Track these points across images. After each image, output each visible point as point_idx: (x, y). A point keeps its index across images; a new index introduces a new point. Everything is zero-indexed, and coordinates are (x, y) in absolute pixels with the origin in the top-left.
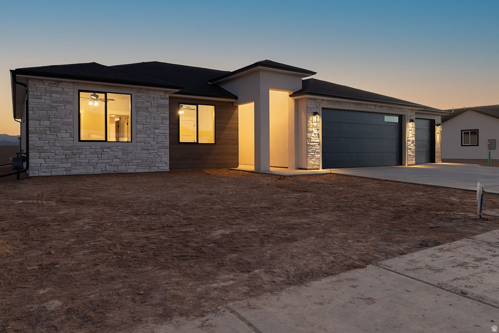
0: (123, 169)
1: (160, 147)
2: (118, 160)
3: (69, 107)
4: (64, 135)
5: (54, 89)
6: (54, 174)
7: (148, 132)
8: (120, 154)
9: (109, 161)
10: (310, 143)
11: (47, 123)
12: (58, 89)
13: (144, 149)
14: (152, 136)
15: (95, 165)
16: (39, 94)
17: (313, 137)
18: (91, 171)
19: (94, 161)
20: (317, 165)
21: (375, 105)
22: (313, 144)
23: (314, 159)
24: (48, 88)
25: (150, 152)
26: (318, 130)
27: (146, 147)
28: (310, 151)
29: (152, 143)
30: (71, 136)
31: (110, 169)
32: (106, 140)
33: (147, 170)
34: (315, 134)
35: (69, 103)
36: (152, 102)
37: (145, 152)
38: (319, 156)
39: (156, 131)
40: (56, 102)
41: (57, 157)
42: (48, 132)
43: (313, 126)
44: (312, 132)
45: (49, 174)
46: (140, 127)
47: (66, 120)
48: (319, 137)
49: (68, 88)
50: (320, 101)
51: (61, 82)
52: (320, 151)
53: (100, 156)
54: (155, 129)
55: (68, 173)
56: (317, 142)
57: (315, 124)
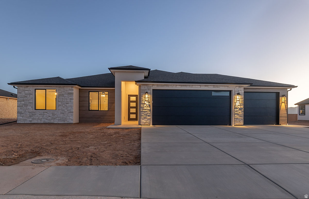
0: (52, 121)
1: (69, 112)
2: (50, 118)
3: (31, 96)
4: (29, 107)
5: (26, 89)
6: (26, 122)
7: (64, 105)
8: (51, 115)
9: (46, 118)
10: (143, 110)
11: (23, 103)
12: (27, 89)
13: (62, 113)
14: (65, 107)
15: (41, 119)
16: (20, 91)
17: (145, 106)
18: (39, 122)
19: (40, 118)
20: (148, 123)
21: (200, 85)
22: (145, 110)
23: (146, 119)
24: (24, 89)
25: (64, 114)
26: (149, 102)
27: (62, 112)
28: (143, 115)
29: (65, 110)
30: (32, 108)
31: (47, 121)
32: (46, 109)
33: (63, 122)
34: (146, 105)
35: (31, 94)
36: (66, 92)
37: (62, 114)
38: (151, 117)
39: (67, 105)
40: (27, 94)
41: (27, 116)
42: (24, 106)
43: (145, 100)
44: (145, 104)
45: (24, 123)
46: (60, 103)
47: (30, 101)
48: (150, 107)
49: (31, 88)
50: (152, 85)
51: (28, 86)
52: (151, 115)
53: (43, 115)
54: (66, 104)
55: (31, 122)
56: (149, 110)
57: (147, 99)
